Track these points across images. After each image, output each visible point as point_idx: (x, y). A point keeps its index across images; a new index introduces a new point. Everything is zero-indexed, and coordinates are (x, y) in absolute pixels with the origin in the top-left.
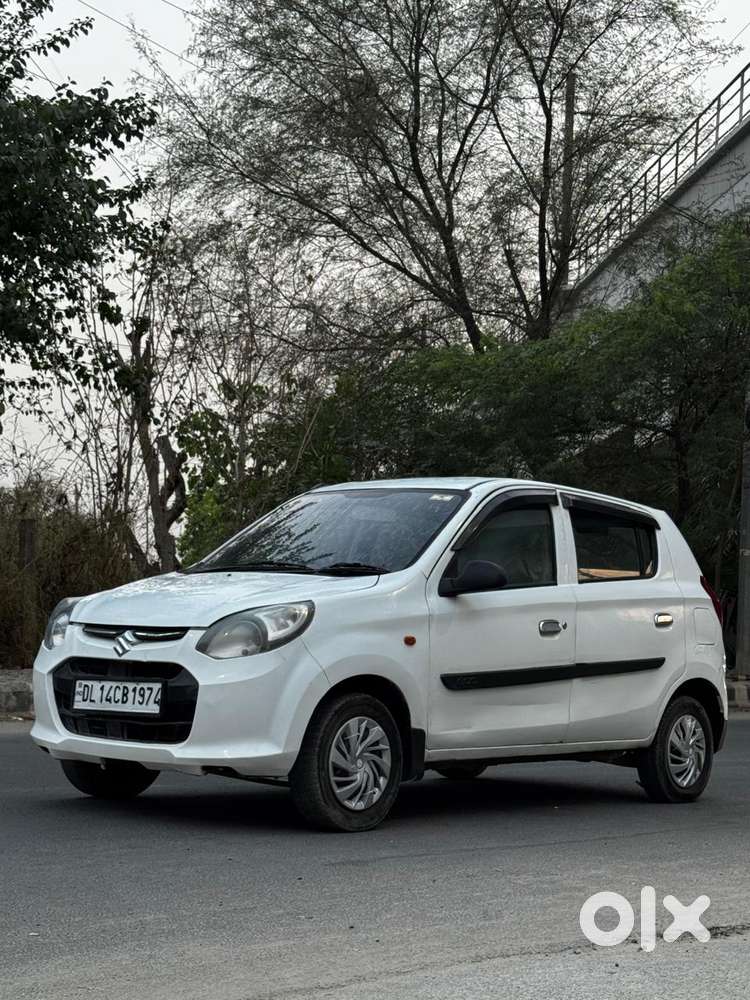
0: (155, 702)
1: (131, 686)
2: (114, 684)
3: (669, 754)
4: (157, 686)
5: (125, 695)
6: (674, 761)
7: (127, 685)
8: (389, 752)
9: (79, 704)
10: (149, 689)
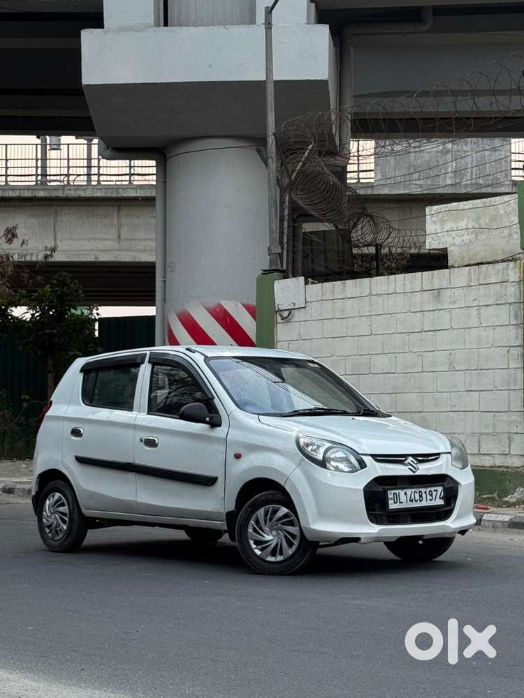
0: (440, 498)
1: (423, 490)
2: (413, 490)
4: (440, 489)
5: (421, 496)
7: (421, 490)
9: (392, 506)
10: (434, 491)
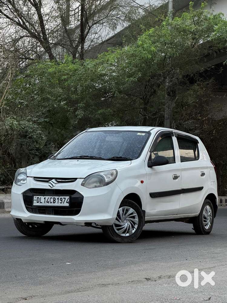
0: (67, 202)
1: (56, 197)
2: (50, 197)
3: (203, 219)
4: (67, 198)
5: (54, 200)
6: (205, 221)
7: (55, 197)
8: (137, 216)
9: (35, 204)
10: (64, 198)
